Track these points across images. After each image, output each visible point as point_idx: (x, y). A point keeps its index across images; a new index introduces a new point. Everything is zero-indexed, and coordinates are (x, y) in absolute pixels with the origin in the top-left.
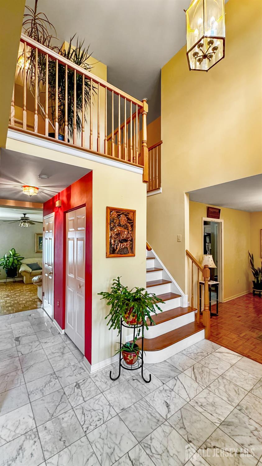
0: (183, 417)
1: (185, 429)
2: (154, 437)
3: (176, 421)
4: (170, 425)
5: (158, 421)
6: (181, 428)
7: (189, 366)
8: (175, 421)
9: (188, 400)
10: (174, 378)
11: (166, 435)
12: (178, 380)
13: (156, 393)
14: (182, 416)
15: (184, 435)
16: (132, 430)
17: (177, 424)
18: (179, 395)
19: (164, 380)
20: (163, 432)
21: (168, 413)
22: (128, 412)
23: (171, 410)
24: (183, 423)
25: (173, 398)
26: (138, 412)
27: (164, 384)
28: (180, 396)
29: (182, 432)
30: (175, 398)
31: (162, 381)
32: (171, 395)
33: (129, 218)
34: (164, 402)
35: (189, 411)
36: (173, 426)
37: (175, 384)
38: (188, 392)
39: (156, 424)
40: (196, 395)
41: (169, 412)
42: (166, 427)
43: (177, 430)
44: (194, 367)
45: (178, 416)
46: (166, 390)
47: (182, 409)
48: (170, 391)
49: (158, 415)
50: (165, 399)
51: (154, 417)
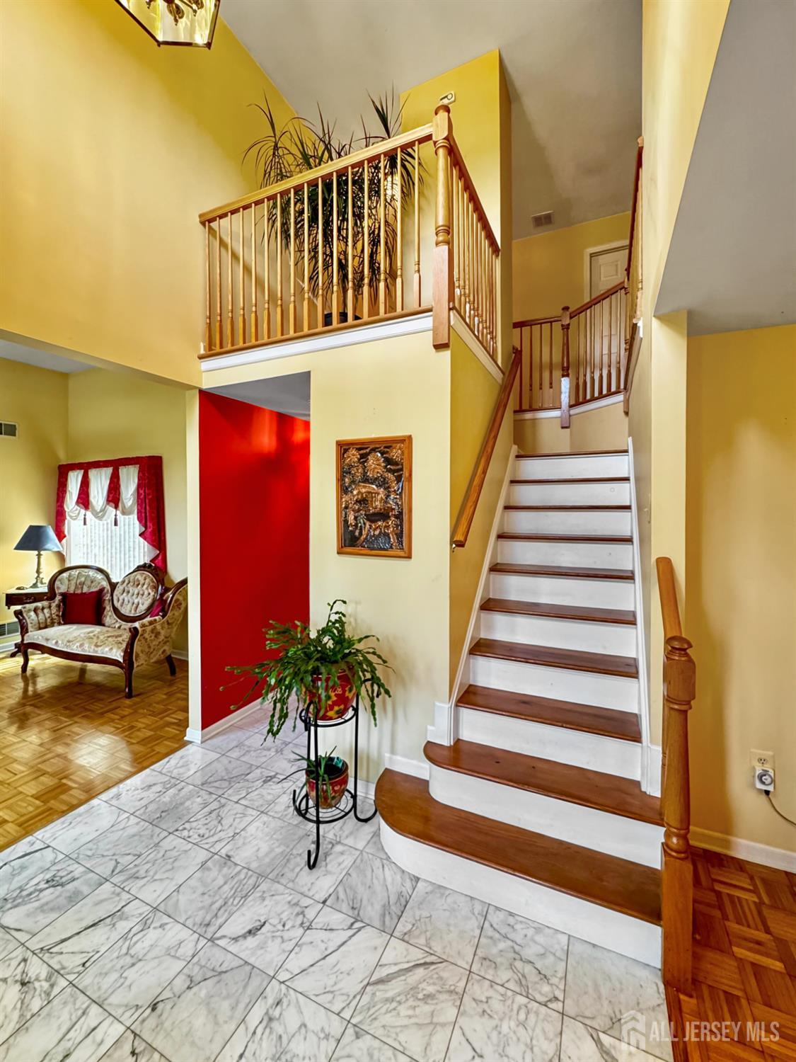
0: (223, 975)
1: (189, 988)
2: (166, 931)
3: (209, 963)
4: (198, 950)
5: (208, 925)
6: (190, 978)
7: (430, 948)
8: (209, 960)
9: (283, 976)
10: (357, 921)
11: (171, 952)
12: (351, 932)
13: (287, 895)
14: (225, 972)
15: (171, 989)
16: (182, 889)
17: (202, 967)
18: (297, 949)
19: (338, 898)
20: (178, 942)
21: (230, 938)
22: (224, 867)
23: (241, 942)
24: (205, 980)
25: (282, 937)
26: (225, 883)
27: (324, 902)
28: (291, 952)
29: (180, 983)
30: (283, 942)
31: (330, 895)
32: (288, 930)
33: (392, 459)
34: (263, 921)
35: (245, 987)
36: (195, 959)
37: (334, 927)
38: (312, 969)
39: (199, 922)
40: (306, 994)
41: (233, 939)
42: (191, 945)
43: (185, 971)
44: (433, 963)
45: (223, 962)
46: (303, 913)
47: (250, 967)
48: (302, 923)
49: (221, 920)
50: (274, 921)
51: (216, 914)
